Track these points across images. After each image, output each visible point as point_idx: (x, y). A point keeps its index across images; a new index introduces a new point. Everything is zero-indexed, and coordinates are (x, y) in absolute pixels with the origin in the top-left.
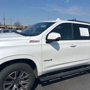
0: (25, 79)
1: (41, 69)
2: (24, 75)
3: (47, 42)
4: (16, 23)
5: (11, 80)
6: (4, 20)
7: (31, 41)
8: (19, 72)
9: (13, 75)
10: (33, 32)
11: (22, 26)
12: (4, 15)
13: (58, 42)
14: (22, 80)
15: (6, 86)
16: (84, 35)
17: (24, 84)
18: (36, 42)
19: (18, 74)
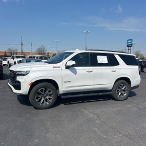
0: (50, 95)
1: (63, 88)
2: (49, 91)
3: (66, 68)
4: (39, 49)
5: (40, 94)
6: (22, 45)
7: (54, 67)
8: (46, 89)
9: (42, 90)
10: (57, 61)
11: (48, 54)
12: (22, 38)
13: (75, 67)
14: (47, 95)
15: (37, 98)
16: (101, 62)
17: (50, 99)
18: (58, 67)
19: (45, 90)
